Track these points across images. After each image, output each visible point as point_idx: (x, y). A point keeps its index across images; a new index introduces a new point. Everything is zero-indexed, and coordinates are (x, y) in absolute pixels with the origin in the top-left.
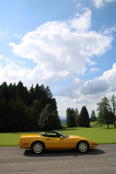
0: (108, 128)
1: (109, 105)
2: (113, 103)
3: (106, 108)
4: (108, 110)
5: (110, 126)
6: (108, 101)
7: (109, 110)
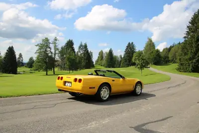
0: (47, 74)
1: (50, 48)
2: (55, 46)
3: (46, 51)
4: (48, 54)
5: (50, 72)
6: (50, 43)
7: (50, 54)
